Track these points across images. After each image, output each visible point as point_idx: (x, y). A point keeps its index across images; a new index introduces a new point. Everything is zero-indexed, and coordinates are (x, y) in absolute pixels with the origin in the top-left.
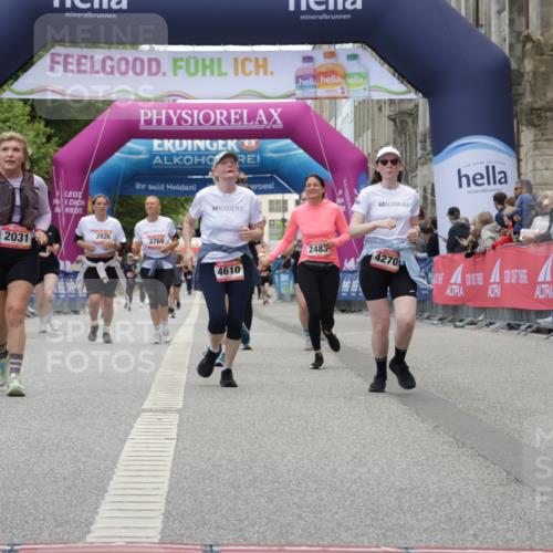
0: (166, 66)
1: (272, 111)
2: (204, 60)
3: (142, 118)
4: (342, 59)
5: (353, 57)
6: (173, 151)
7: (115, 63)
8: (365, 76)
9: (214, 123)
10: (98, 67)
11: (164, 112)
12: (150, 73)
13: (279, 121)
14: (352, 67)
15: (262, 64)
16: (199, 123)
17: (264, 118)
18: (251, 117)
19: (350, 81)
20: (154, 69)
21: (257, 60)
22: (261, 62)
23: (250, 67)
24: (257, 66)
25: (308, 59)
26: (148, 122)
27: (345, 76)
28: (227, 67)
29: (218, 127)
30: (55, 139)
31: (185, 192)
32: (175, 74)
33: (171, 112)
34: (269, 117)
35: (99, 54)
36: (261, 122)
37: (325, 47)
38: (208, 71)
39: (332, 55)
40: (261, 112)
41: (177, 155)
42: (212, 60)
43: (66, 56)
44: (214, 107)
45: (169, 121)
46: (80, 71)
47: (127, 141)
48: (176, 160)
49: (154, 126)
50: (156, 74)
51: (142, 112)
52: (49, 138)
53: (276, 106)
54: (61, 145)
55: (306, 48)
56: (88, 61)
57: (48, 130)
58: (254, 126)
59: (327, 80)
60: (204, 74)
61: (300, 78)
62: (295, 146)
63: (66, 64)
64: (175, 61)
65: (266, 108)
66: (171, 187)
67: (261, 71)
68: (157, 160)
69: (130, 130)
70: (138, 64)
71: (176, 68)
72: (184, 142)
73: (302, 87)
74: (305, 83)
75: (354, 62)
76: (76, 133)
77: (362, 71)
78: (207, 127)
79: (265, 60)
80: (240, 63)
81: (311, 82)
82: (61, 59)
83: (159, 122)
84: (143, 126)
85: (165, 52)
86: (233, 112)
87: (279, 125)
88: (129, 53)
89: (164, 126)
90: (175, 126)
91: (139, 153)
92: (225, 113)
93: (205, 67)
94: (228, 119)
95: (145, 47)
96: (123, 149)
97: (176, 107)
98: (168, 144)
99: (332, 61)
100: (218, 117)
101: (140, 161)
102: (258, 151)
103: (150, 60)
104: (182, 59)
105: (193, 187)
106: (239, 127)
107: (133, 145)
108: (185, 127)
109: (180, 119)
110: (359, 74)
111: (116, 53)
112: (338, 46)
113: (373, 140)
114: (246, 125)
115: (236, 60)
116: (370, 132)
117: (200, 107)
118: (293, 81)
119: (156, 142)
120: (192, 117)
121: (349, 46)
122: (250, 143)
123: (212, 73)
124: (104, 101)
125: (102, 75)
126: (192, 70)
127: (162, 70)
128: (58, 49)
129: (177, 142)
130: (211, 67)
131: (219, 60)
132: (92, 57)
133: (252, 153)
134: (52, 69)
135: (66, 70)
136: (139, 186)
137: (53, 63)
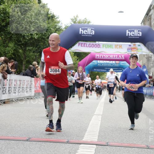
0: (101, 46)
1: (122, 56)
2: (109, 45)
3: (96, 56)
4: (137, 46)
5: (139, 45)
6: (102, 63)
7: (91, 45)
8: (141, 49)
9: (110, 58)
10: (88, 46)
11: (100, 55)
12: (98, 47)
13: (123, 58)
14: (139, 48)
15: (121, 46)
16: (107, 58)
17: (120, 57)
18: (118, 57)
19: (138, 50)
20: (99, 46)
21: (120, 45)
22: (120, 46)
23: (118, 47)
24: (120, 47)
25: (130, 46)
26: (97, 57)
27: (137, 49)
28: (114, 46)
29: (111, 58)
30: (79, 60)
31: (104, 71)
32: (103, 48)
33: (102, 55)
34: (122, 57)
35: (88, 43)
36: (120, 58)
37: (133, 43)
38: (110, 47)
39: (135, 45)
40: (120, 56)
41: (103, 64)
42: (110, 45)
43: (82, 43)
44: (110, 54)
45: (101, 57)
46: (84, 46)
47: (93, 61)
48: (102, 65)
49: (98, 58)
50: (99, 48)
51: (96, 55)
52: (77, 59)
53: (123, 55)
54: (80, 61)
55: (130, 43)
56: (86, 45)
57: (78, 58)
58: (119, 58)
59: (134, 50)
60: (109, 48)
61: (128, 49)
62: (127, 63)
63: (82, 45)
64: (103, 45)
65: (121, 55)
66: (101, 70)
67: (120, 48)
68: (99, 65)
69: (94, 58)
70: (96, 45)
71: (103, 47)
72: (104, 61)
73: (128, 51)
74: (129, 50)
75: (139, 47)
76: (83, 59)
77: (141, 48)
78: (109, 58)
79: (121, 45)
80: (116, 46)
81: (130, 50)
82: (80, 44)
83: (99, 57)
84: (96, 58)
85: (101, 43)
86: (114, 56)
87: (124, 58)
88: (94, 43)
89: (100, 58)
90: (102, 58)
91: (95, 63)
92: (113, 56)
93: (109, 46)
94: (113, 57)
95: (97, 42)
96: (92, 62)
97: (103, 54)
98: (101, 62)
99: (135, 46)
101: (95, 65)
102: (119, 63)
103: (98, 45)
104: (104, 45)
105: (106, 70)
106: (115, 59)
107: (94, 61)
108: (105, 58)
109: (104, 57)
110: (140, 49)
111: (91, 43)
112: (136, 43)
113: (142, 62)
114: (117, 58)
115: (115, 45)
116: (142, 61)
117: (108, 54)
118: (127, 50)
119: (99, 61)
120: (106, 56)
121: (138, 43)
122: (117, 62)
123: (110, 48)
124: (88, 53)
125: (88, 47)
126: (106, 47)
127: (101, 47)
128: (80, 42)
129: (103, 61)
130: (110, 46)
131: (112, 45)
132: (87, 44)
133: (118, 64)
134: (79, 46)
135: (81, 46)
136: (95, 70)
137: (79, 45)
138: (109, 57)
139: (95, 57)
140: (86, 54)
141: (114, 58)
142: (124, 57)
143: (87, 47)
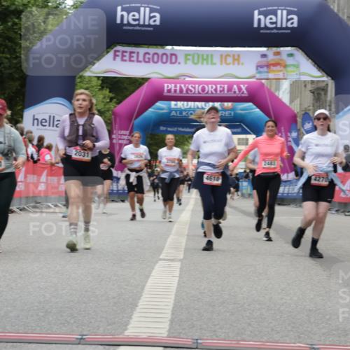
0: (181, 59)
1: (242, 86)
2: (203, 55)
3: (166, 89)
4: (284, 57)
5: (291, 55)
6: (183, 108)
7: (150, 56)
8: (297, 66)
9: (207, 93)
10: (141, 58)
11: (178, 85)
12: (171, 63)
13: (245, 92)
14: (290, 61)
15: (237, 59)
16: (199, 93)
17: (237, 90)
19: (289, 69)
20: (174, 60)
21: (234, 56)
22: (236, 57)
23: (230, 60)
24: (234, 60)
25: (264, 56)
26: (169, 91)
27: (285, 66)
28: (216, 60)
29: (210, 95)
30: (115, 100)
31: (189, 132)
32: (186, 63)
33: (183, 86)
34: (240, 89)
35: (142, 50)
36: (235, 92)
37: (275, 49)
38: (205, 62)
39: (278, 53)
40: (235, 86)
41: (185, 110)
42: (207, 56)
43: (124, 52)
44: (208, 83)
45: (181, 90)
46: (130, 61)
47: (156, 101)
48: (184, 114)
49: (172, 94)
50: (174, 63)
51: (166, 85)
52: (111, 99)
53: (244, 83)
54: (118, 103)
55: (264, 49)
56: (135, 55)
57: (111, 95)
58: (231, 94)
59: (274, 68)
60: (202, 64)
61: (259, 66)
62: (254, 107)
63: (123, 56)
64: (186, 55)
65: (238, 84)
66: (180, 129)
67: (236, 62)
68: (173, 113)
69: (158, 95)
70: (165, 57)
71: (186, 60)
72: (190, 103)
73: (260, 72)
74: (261, 70)
75: (291, 58)
76: (127, 97)
77: (295, 63)
78: (203, 95)
79: (239, 56)
80: (224, 58)
81: (265, 69)
82: (119, 54)
83: (175, 91)
84: (166, 93)
85: (180, 50)
86: (218, 86)
87: (246, 94)
88: (160, 51)
89: (178, 94)
90: (184, 94)
91: (163, 109)
92: (214, 87)
93: (203, 59)
94: (216, 90)
95: (169, 47)
96: (154, 107)
97: (185, 83)
98: (180, 104)
99: (278, 57)
100: (210, 89)
101: (163, 114)
102: (233, 109)
103: (172, 55)
104: (190, 55)
106: (222, 95)
107: (159, 104)
108: (190, 94)
109: (188, 90)
110: (294, 65)
111: (152, 50)
112: (282, 49)
113: (301, 104)
114: (226, 94)
115: (221, 56)
116: (298, 100)
117: (200, 83)
118: (255, 68)
119: (173, 103)
120: (194, 88)
121: (289, 48)
122: (228, 105)
123: (207, 63)
124: (143, 79)
125: (143, 63)
126: (196, 61)
127: (179, 60)
128: (119, 48)
129: (185, 103)
130: (207, 59)
131: (212, 55)
132: (138, 53)
133: (228, 110)
134: (114, 59)
135: (123, 60)
136: (162, 128)
137: (115, 56)
138: (203, 89)
139: (164, 91)
140: (136, 83)
141: (219, 94)
142: (247, 89)
143: (138, 61)
